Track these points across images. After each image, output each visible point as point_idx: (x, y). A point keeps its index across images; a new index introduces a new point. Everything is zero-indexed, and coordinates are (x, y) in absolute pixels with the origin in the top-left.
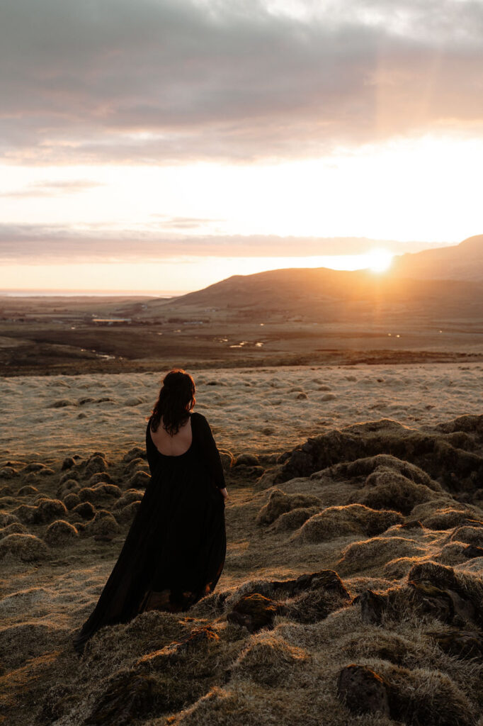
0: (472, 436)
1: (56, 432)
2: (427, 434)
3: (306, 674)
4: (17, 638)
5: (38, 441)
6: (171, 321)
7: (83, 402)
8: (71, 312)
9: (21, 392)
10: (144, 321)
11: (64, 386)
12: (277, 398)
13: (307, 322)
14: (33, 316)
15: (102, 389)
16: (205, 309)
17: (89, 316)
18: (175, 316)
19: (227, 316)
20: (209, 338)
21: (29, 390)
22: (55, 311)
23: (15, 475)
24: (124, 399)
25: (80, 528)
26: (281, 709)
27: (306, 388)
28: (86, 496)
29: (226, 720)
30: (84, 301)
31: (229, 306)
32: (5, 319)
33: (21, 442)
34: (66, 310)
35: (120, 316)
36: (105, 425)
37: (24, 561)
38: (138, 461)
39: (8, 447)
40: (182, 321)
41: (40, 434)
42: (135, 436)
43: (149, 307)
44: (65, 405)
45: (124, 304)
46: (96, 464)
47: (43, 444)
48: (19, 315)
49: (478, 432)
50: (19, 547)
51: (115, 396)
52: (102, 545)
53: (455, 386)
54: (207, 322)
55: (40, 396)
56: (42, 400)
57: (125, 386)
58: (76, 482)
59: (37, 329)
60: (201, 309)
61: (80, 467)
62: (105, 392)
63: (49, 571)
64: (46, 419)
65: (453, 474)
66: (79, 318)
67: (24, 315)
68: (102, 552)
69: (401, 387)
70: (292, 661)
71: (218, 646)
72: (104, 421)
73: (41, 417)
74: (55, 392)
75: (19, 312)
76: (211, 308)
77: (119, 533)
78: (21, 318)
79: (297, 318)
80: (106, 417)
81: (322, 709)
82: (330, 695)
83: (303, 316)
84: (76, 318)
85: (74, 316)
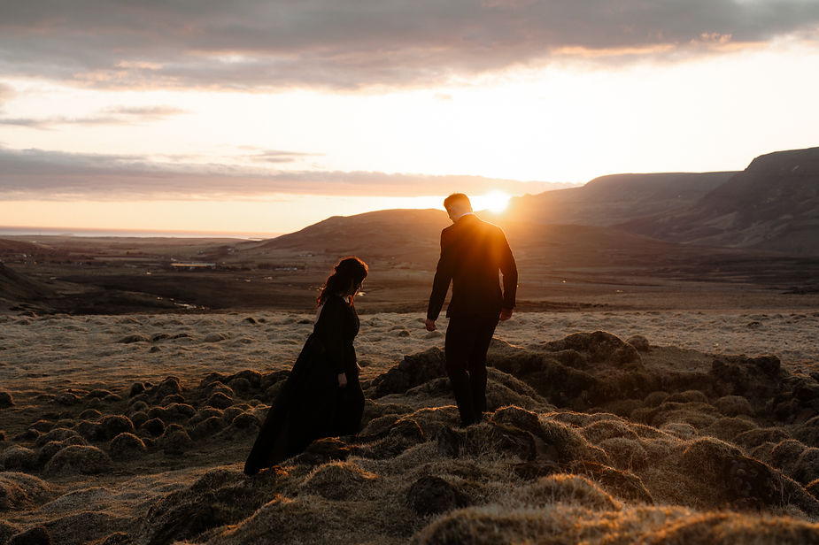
0: (584, 355)
1: (125, 364)
2: (535, 352)
3: (375, 490)
4: (73, 525)
5: (104, 372)
6: (261, 266)
7: (157, 339)
8: (146, 255)
9: (86, 328)
10: (230, 266)
11: (136, 323)
12: (377, 335)
13: (414, 270)
14: (102, 259)
15: (180, 326)
16: (300, 254)
17: (167, 260)
18: (264, 261)
19: (326, 262)
20: (304, 286)
21: (95, 326)
22: (128, 253)
23: (77, 401)
24: (204, 336)
25: (148, 443)
26: (346, 511)
27: (409, 327)
28: (156, 413)
29: (289, 519)
30: (162, 243)
31: (327, 251)
32: (69, 262)
33: (86, 373)
34: (140, 253)
35: (203, 260)
36: (181, 357)
37: (84, 473)
38: (216, 384)
39: (69, 377)
40: (274, 267)
41: (107, 365)
42: (214, 367)
43: (237, 251)
44: (136, 341)
45: (209, 246)
46: (169, 388)
47: (110, 374)
48: (87, 258)
49: (591, 351)
50: (79, 457)
51: (193, 333)
52: (171, 458)
53: (575, 326)
54: (303, 268)
55: (107, 332)
56: (109, 336)
57: (205, 323)
58: (145, 404)
59: (107, 274)
60: (294, 254)
61: (151, 393)
62: (182, 329)
63: (114, 480)
64: (113, 353)
65: (561, 394)
66: (155, 262)
67: (91, 258)
68: (172, 464)
69: (515, 327)
70: (362, 480)
71: (286, 480)
72: (180, 354)
73: (107, 351)
74: (126, 328)
75: (87, 254)
76: (307, 252)
77: (192, 447)
78: (88, 260)
79: (404, 265)
80: (182, 351)
81: (389, 514)
82: (398, 504)
83: (411, 263)
84: (152, 262)
85: (150, 260)
